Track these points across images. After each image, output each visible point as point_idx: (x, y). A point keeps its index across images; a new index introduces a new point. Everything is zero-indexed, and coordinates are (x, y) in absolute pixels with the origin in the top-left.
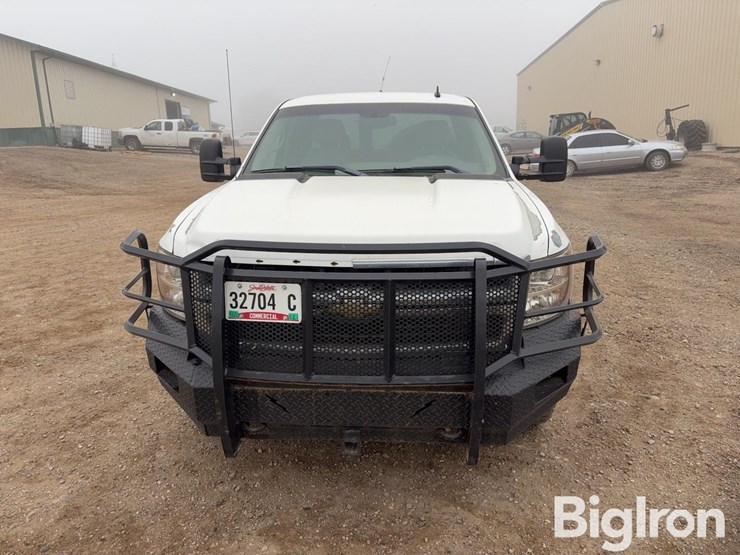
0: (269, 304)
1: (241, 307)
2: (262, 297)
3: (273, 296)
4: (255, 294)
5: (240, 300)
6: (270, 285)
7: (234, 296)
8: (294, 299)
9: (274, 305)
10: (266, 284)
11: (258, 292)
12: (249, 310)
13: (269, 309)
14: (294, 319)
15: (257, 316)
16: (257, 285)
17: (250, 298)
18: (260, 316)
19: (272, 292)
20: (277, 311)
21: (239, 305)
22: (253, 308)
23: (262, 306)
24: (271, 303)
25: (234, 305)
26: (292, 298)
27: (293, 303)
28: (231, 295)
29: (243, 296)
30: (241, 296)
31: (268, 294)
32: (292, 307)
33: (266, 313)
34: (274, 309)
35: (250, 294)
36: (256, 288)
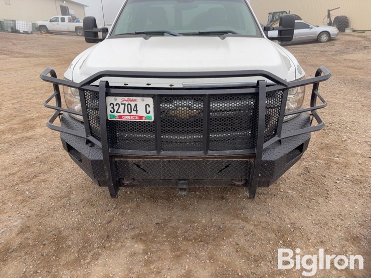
0: (134, 110)
1: (117, 112)
2: (129, 106)
3: (136, 105)
4: (125, 104)
5: (116, 108)
6: (134, 98)
7: (112, 105)
8: (149, 106)
9: (137, 111)
10: (132, 98)
11: (127, 103)
12: (122, 114)
13: (134, 113)
14: (149, 119)
15: (126, 117)
16: (126, 98)
17: (122, 107)
18: (128, 117)
19: (135, 103)
20: (139, 114)
21: (116, 111)
22: (124, 112)
23: (130, 111)
24: (135, 109)
25: (112, 111)
26: (147, 106)
27: (148, 109)
28: (110, 105)
29: (118, 105)
30: (116, 105)
31: (133, 104)
32: (148, 112)
33: (132, 116)
34: (137, 113)
35: (122, 104)
36: (125, 100)
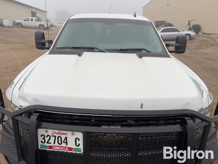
1: (48, 143)
2: (60, 138)
3: (66, 138)
4: (55, 137)
5: (47, 139)
6: (64, 132)
7: (43, 137)
8: (79, 140)
9: (67, 143)
10: (62, 132)
11: (57, 136)
12: (52, 144)
13: (64, 145)
14: (78, 151)
16: (57, 131)
17: (53, 139)
18: (58, 148)
19: (66, 136)
20: (69, 145)
21: (46, 141)
22: (54, 143)
23: (60, 143)
24: (65, 141)
25: (43, 141)
26: (77, 140)
27: (78, 142)
28: (41, 136)
29: (48, 137)
30: (47, 136)
31: (63, 137)
32: (77, 145)
33: (62, 147)
34: (67, 145)
35: (52, 136)
36: (56, 133)
